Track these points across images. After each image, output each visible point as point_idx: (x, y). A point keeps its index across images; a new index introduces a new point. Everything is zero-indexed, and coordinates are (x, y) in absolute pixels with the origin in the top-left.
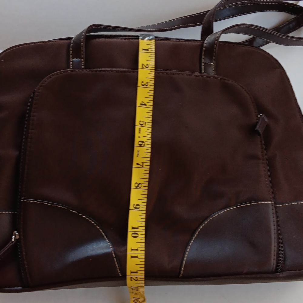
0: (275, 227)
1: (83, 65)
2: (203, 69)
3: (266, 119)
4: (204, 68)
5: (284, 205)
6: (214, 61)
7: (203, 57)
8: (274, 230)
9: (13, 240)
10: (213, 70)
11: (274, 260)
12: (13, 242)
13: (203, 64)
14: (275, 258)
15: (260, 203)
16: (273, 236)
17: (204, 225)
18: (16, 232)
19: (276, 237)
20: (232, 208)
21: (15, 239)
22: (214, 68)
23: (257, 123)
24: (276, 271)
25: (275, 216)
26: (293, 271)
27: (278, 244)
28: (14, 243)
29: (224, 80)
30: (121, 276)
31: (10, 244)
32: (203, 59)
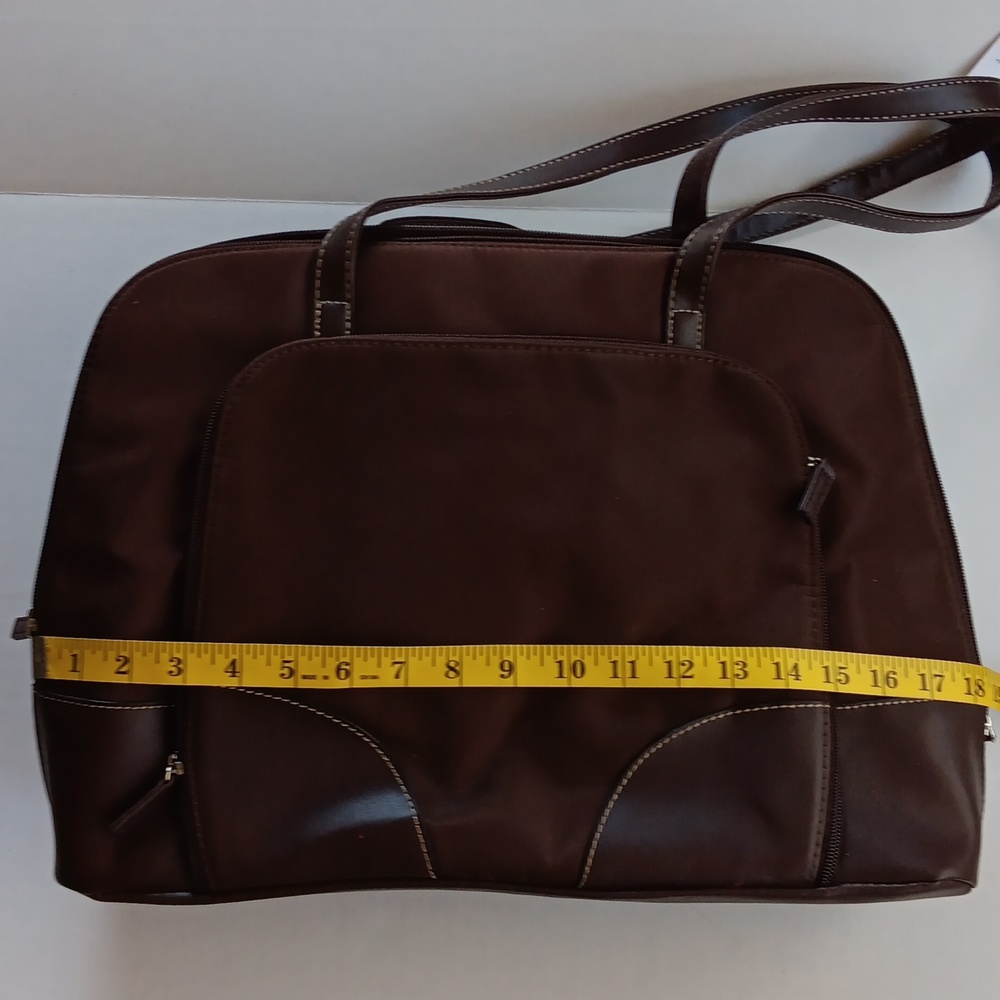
0: (828, 770)
1: (348, 321)
2: (671, 328)
3: (831, 473)
4: (674, 325)
5: (856, 707)
6: (701, 306)
7: (673, 293)
8: (824, 778)
9: (168, 777)
10: (699, 330)
11: (815, 855)
12: (168, 781)
13: (671, 314)
14: (819, 851)
15: (793, 706)
16: (819, 795)
17: (647, 756)
18: (174, 757)
19: (826, 798)
20: (721, 716)
21: (172, 774)
22: (700, 323)
23: (806, 484)
24: (818, 882)
25: (829, 739)
26: (860, 885)
27: (830, 814)
28: (169, 784)
29: (726, 363)
30: (434, 877)
31: (159, 789)
32: (674, 300)
